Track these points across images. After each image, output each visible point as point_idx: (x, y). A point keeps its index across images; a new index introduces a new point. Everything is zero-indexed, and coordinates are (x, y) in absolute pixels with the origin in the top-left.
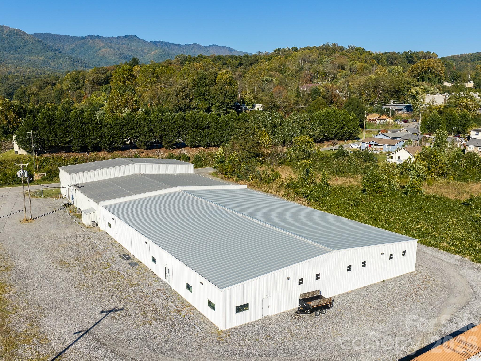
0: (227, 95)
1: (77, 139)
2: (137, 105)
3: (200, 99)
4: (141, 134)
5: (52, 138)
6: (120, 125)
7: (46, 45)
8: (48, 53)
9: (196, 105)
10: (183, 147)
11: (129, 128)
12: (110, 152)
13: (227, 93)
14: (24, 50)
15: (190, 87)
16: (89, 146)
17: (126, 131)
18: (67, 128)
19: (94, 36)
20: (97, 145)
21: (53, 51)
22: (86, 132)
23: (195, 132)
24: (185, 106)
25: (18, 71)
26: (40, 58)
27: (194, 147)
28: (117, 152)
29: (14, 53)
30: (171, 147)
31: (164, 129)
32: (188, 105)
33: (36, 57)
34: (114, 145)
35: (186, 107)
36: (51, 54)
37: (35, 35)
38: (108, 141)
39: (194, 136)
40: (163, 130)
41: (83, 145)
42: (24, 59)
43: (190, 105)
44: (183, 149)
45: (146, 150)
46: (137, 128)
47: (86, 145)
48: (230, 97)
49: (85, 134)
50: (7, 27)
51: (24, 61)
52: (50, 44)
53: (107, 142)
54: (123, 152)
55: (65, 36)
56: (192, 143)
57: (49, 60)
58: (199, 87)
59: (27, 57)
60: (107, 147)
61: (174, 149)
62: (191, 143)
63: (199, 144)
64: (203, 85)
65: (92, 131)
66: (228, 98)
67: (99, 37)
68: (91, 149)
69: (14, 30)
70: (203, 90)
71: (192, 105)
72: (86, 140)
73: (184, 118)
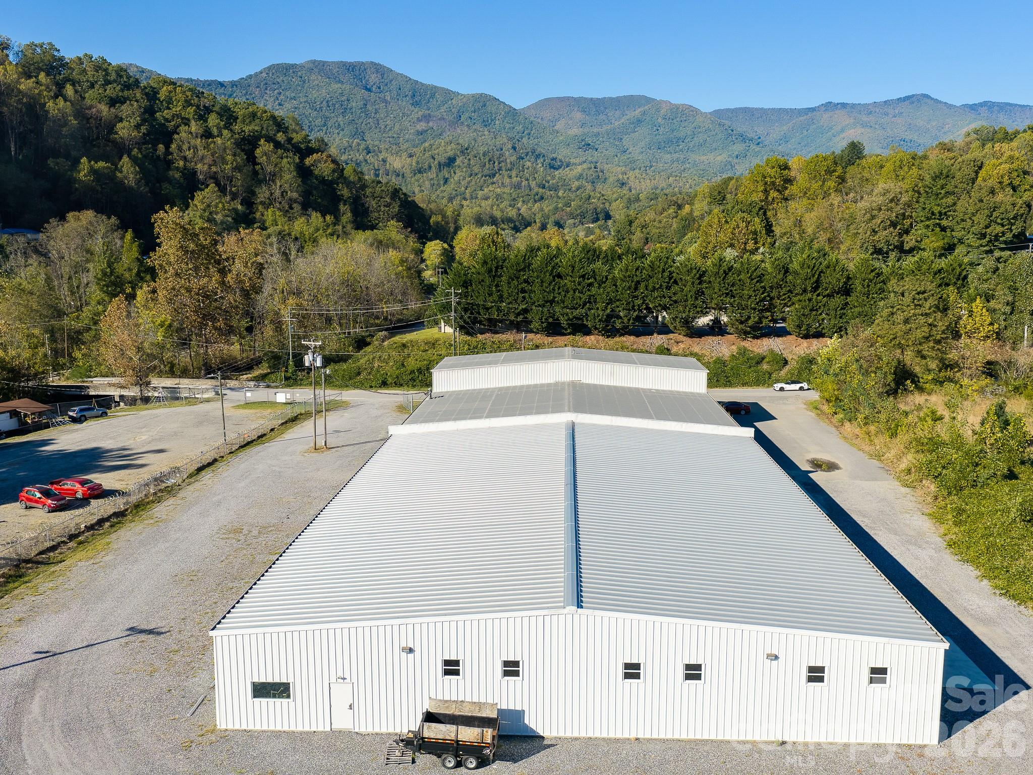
0: (995, 214)
1: (539, 306)
2: (756, 243)
3: (928, 226)
4: (676, 302)
5: (492, 302)
6: (632, 282)
7: (732, 131)
8: (735, 147)
9: (917, 241)
10: (779, 336)
11: (650, 287)
12: (608, 337)
13: (994, 211)
14: (691, 145)
15: (905, 199)
16: (563, 322)
17: (642, 293)
18: (524, 285)
19: (834, 104)
20: (580, 322)
21: (745, 142)
22: (559, 294)
23: (810, 300)
24: (888, 245)
25: (670, 185)
26: (719, 158)
27: (806, 337)
28: (624, 339)
29: (673, 152)
30: (746, 333)
31: (731, 291)
32: (895, 241)
33: (711, 157)
34: (614, 322)
35: (890, 247)
36: (739, 148)
37: (718, 113)
38: (601, 313)
39: (807, 311)
40: (727, 294)
41: (551, 320)
42: (690, 161)
43: (902, 242)
44: (779, 340)
45: (690, 337)
46: (668, 288)
47: (557, 319)
48: (1002, 219)
49: (554, 297)
50: (666, 102)
51: (688, 166)
52: (741, 128)
53: (598, 316)
54: (637, 339)
55: (773, 110)
56: (799, 327)
57: (736, 161)
58: (928, 198)
59: (694, 157)
60: (600, 326)
61: (756, 337)
62: (797, 326)
63: (820, 329)
64: (941, 193)
65: (572, 292)
66: (999, 224)
67: (844, 105)
68: (569, 328)
69: (677, 107)
70: (938, 205)
71: (907, 242)
72: (557, 309)
73: (783, 267)
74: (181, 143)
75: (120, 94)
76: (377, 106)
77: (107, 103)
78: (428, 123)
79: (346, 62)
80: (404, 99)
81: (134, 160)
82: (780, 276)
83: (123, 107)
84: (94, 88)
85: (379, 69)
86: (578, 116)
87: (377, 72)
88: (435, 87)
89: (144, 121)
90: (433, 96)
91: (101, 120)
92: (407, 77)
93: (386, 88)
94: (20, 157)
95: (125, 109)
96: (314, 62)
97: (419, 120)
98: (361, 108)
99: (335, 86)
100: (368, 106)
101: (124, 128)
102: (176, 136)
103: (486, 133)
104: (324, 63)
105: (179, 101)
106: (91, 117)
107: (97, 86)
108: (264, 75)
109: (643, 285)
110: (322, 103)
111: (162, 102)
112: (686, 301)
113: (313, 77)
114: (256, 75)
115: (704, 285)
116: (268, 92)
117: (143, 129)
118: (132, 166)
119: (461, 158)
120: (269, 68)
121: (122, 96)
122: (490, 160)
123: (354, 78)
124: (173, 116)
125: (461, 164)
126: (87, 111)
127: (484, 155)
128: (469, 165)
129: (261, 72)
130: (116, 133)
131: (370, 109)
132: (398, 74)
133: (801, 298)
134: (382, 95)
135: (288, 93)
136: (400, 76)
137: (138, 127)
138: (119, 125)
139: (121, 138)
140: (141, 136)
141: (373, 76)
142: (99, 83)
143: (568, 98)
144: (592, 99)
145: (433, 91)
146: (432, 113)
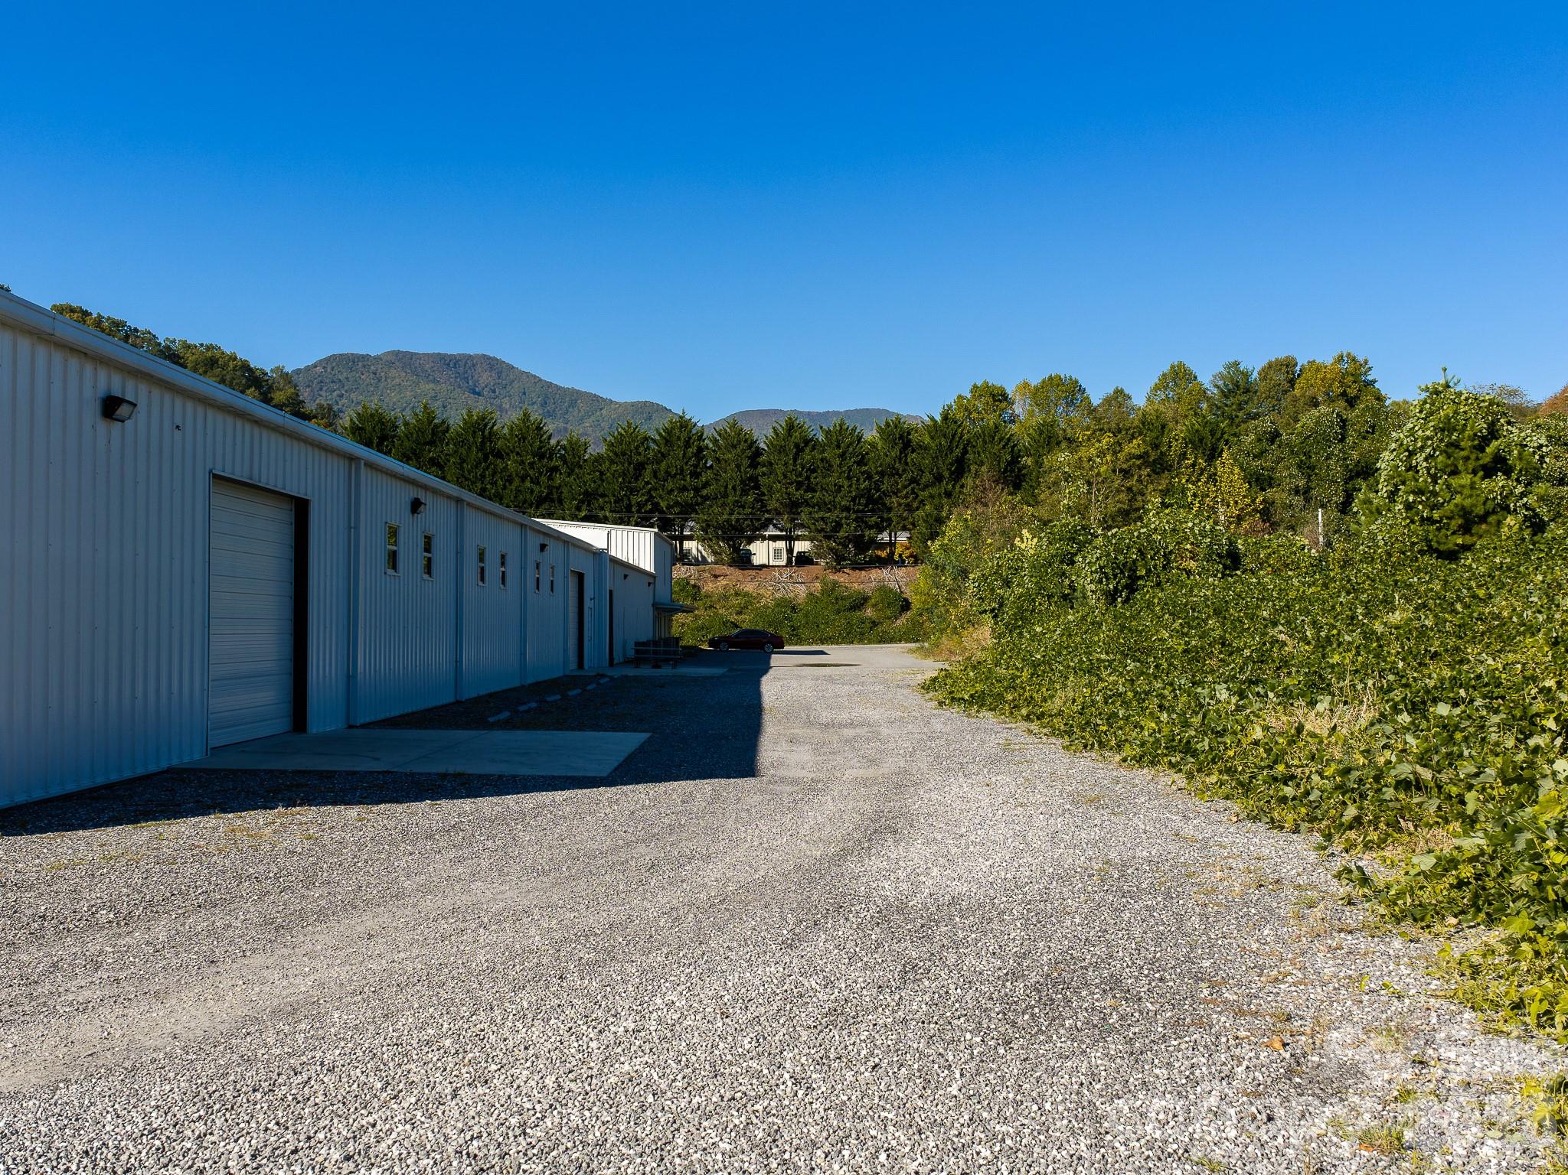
44: (899, 572)
45: (740, 568)
61: (858, 567)
73: (901, 437)
79: (445, 355)
82: (894, 453)
85: (493, 364)
87: (492, 368)
88: (578, 392)
90: (573, 404)
92: (535, 377)
93: (504, 392)
96: (397, 353)
99: (427, 387)
104: (412, 355)
108: (319, 369)
109: (649, 468)
110: (404, 410)
112: (725, 495)
113: (393, 373)
114: (308, 369)
115: (761, 470)
116: (323, 393)
120: (328, 360)
123: (456, 377)
129: (315, 366)
132: (522, 373)
133: (934, 491)
134: (497, 402)
135: (353, 396)
136: (524, 376)
141: (485, 375)
145: (575, 397)
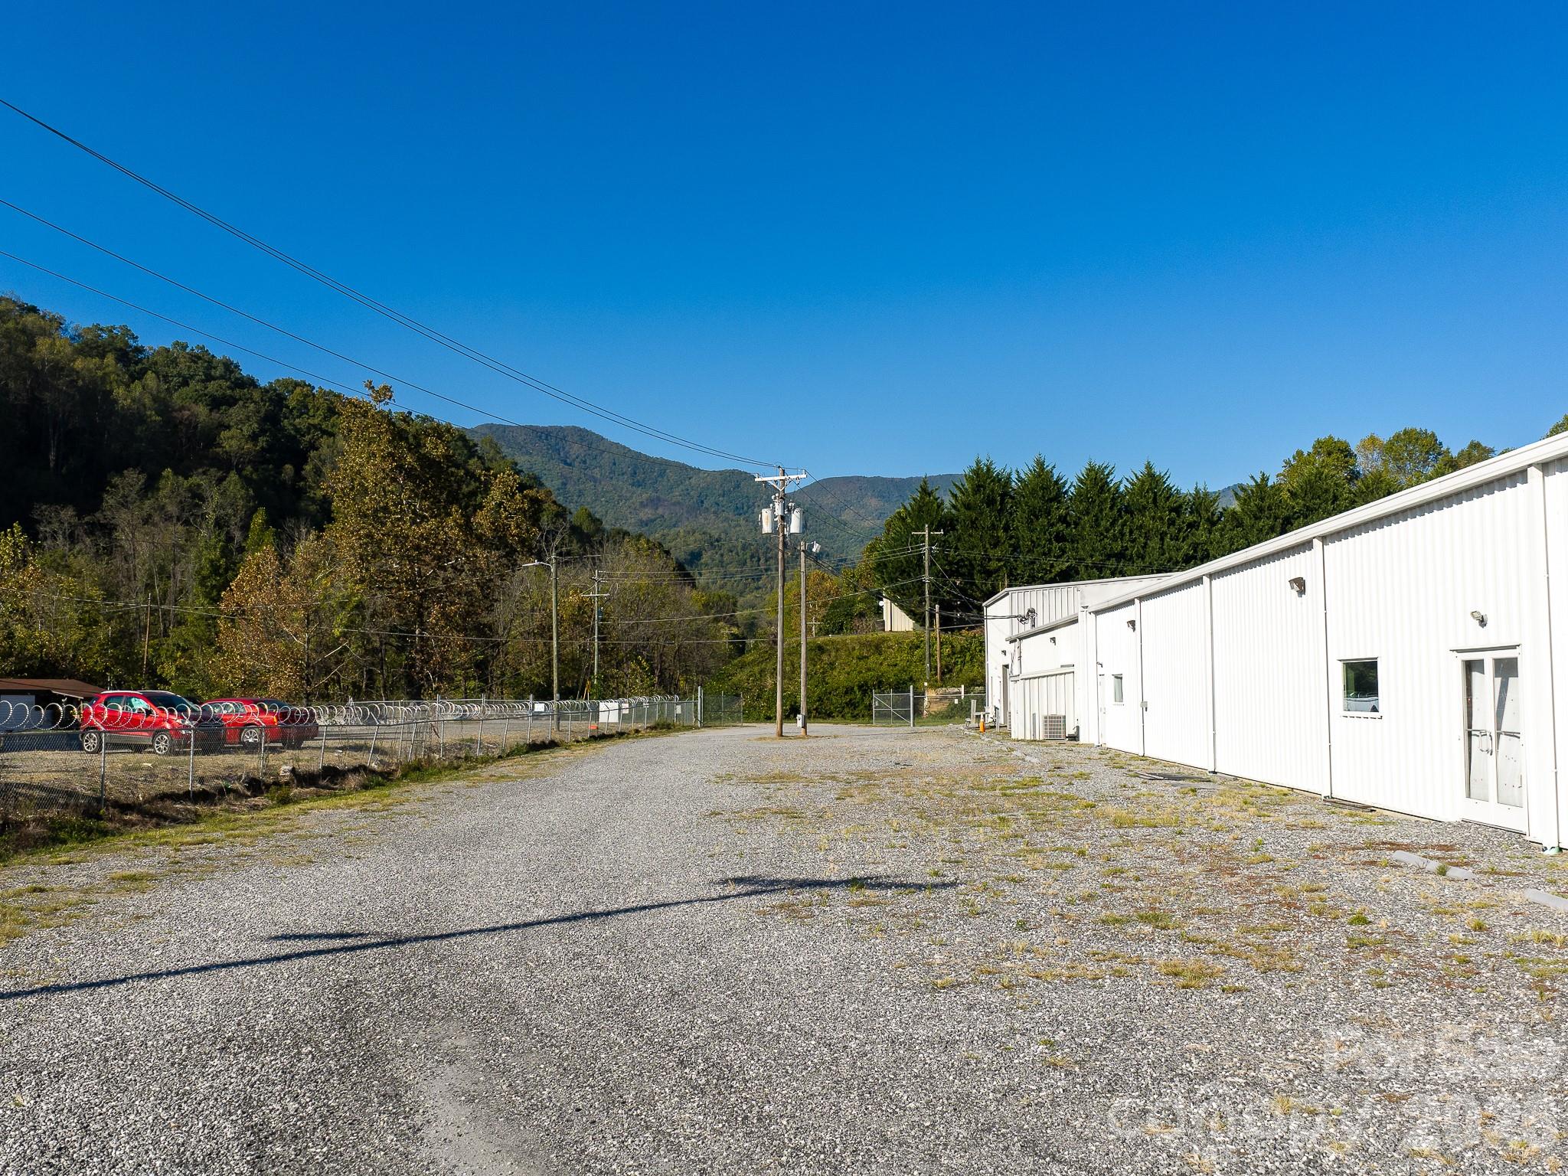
74: (319, 464)
75: (229, 392)
76: (582, 487)
77: (207, 405)
78: (657, 508)
79: (537, 427)
80: (621, 477)
81: (247, 481)
83: (231, 410)
84: (188, 385)
85: (583, 436)
86: (874, 503)
87: (582, 440)
89: (263, 432)
90: (662, 474)
91: (196, 427)
92: (625, 448)
93: (594, 463)
94: (64, 470)
95: (235, 413)
96: (491, 426)
97: (643, 505)
98: (558, 489)
100: (568, 486)
101: (232, 438)
102: (312, 454)
103: (742, 522)
104: (504, 427)
105: (318, 409)
106: (181, 422)
107: (192, 383)
111: (291, 411)
117: (262, 441)
118: (242, 488)
119: (709, 553)
121: (231, 396)
122: (752, 557)
123: (548, 449)
124: (309, 429)
125: (710, 561)
126: (175, 414)
127: (744, 548)
128: (721, 562)
130: (219, 445)
131: (572, 489)
132: (612, 444)
134: (588, 472)
136: (614, 446)
137: (254, 437)
138: (224, 434)
139: (226, 452)
140: (258, 452)
141: (576, 446)
142: (197, 378)
143: (858, 479)
144: (892, 480)
145: (663, 466)
146: (662, 496)
